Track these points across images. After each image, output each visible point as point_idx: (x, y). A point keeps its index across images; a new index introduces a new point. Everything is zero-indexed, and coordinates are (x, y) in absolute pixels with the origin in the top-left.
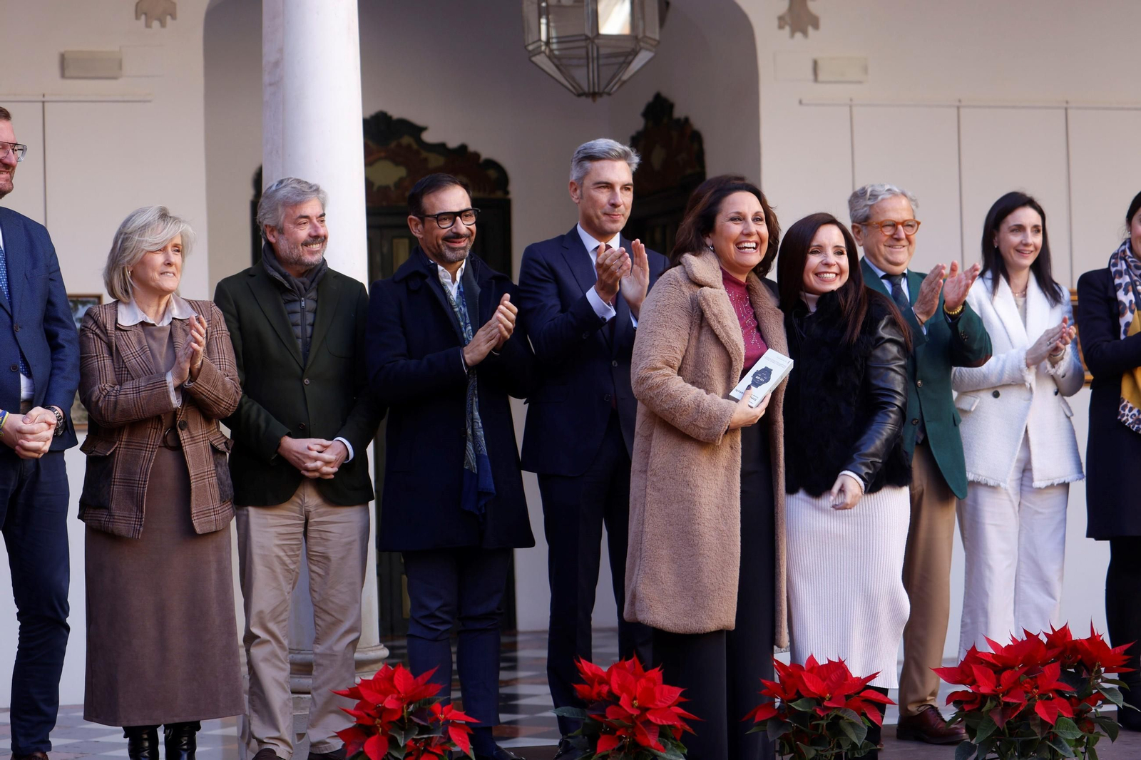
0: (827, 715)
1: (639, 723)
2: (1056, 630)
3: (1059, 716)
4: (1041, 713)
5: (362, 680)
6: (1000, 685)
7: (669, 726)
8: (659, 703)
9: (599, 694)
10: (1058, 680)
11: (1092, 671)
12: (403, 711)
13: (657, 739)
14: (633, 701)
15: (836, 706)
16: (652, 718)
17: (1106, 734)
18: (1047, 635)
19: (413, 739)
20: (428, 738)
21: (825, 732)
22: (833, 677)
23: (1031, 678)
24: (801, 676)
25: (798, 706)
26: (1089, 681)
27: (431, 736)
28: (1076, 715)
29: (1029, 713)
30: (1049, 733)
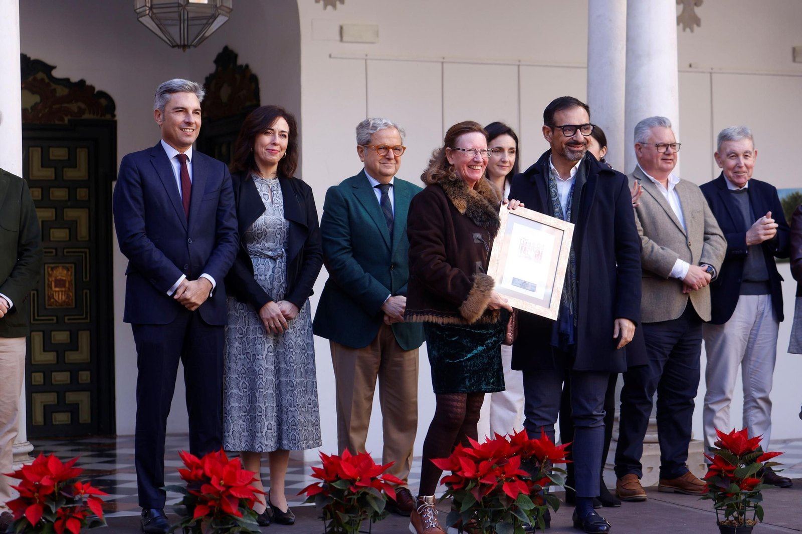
0: (358, 492)
1: (225, 497)
2: (518, 433)
3: (519, 494)
4: (507, 491)
5: (24, 465)
6: (478, 472)
7: (246, 499)
8: (239, 483)
9: (196, 476)
10: (518, 468)
11: (542, 462)
12: (55, 487)
13: (237, 508)
14: (220, 481)
15: (364, 485)
16: (234, 493)
17: (551, 507)
18: (511, 436)
19: (62, 508)
20: (73, 507)
21: (356, 504)
22: (362, 465)
23: (500, 467)
24: (340, 465)
25: (337, 485)
26: (541, 467)
27: (75, 505)
28: (531, 493)
29: (499, 490)
30: (511, 505)
